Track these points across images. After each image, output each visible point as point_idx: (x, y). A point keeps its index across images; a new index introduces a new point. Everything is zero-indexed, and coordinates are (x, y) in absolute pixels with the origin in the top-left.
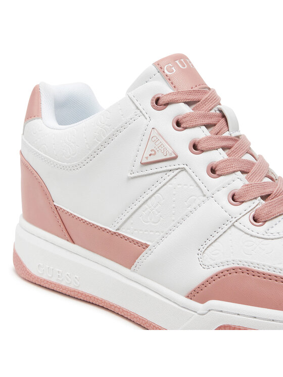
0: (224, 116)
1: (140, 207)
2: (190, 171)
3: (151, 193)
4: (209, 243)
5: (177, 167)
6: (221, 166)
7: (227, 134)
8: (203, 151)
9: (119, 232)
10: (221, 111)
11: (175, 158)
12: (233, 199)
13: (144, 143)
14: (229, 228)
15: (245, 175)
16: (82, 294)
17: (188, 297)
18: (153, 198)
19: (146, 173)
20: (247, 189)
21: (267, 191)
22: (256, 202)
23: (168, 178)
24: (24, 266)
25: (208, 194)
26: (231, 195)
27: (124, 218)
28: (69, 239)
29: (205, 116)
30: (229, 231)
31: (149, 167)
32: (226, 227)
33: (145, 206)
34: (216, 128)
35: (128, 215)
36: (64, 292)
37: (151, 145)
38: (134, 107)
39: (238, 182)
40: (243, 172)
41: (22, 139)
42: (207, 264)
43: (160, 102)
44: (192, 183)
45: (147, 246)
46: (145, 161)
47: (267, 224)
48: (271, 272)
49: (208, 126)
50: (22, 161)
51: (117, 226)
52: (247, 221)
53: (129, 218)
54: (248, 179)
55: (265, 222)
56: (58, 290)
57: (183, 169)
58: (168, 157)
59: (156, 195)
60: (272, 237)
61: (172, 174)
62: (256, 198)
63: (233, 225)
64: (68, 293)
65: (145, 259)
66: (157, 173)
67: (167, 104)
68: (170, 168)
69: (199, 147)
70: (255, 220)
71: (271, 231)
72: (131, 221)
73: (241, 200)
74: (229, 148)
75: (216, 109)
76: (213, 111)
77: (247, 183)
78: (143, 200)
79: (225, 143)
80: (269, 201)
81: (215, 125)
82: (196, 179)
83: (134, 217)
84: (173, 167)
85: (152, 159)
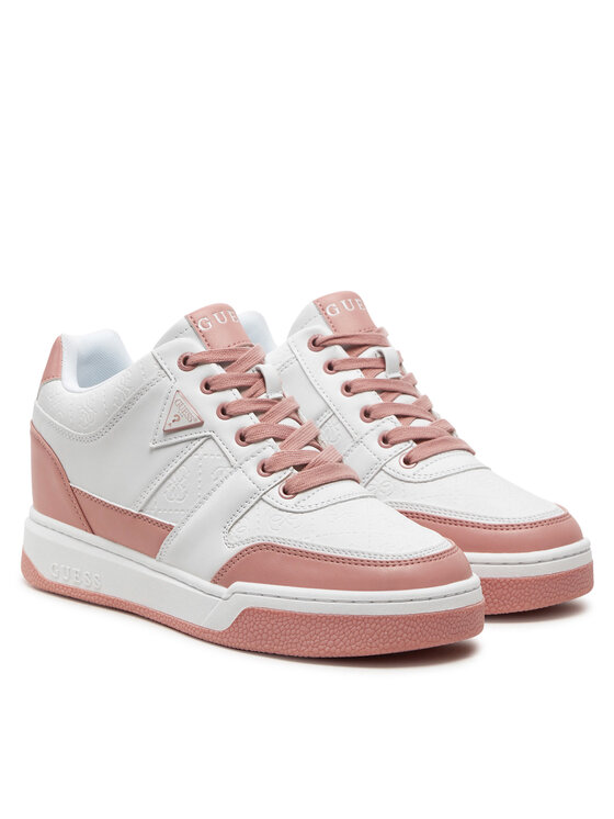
0: (262, 377)
1: (164, 482)
2: (217, 439)
3: (176, 465)
4: (235, 520)
5: (203, 434)
6: (251, 432)
7: (263, 397)
8: (231, 416)
9: (143, 514)
10: (259, 371)
11: (200, 424)
12: (263, 470)
13: (167, 407)
14: (257, 502)
15: (279, 443)
16: (103, 597)
17: (212, 581)
18: (178, 471)
19: (170, 442)
20: (277, 458)
21: (303, 460)
22: (288, 472)
23: (194, 447)
24: (35, 570)
25: (236, 464)
27: (147, 497)
28: (88, 528)
29: (238, 378)
30: (257, 506)
31: (171, 436)
32: (253, 501)
33: (170, 481)
34: (251, 391)
35: (151, 492)
36: (83, 597)
37: (175, 410)
38: (157, 367)
39: (269, 449)
40: (276, 440)
41: (35, 407)
42: (232, 542)
43: (189, 362)
44: (219, 452)
45: (171, 527)
46: (167, 428)
47: (298, 496)
48: (297, 547)
49: (241, 389)
50: (32, 433)
51: (140, 506)
52: (276, 493)
53: (152, 496)
54: (281, 447)
55: (297, 494)
56: (75, 596)
57: (209, 437)
58: (193, 422)
60: (301, 510)
61: (198, 443)
62: (288, 468)
63: (261, 499)
64: (88, 598)
65: (170, 544)
66: (181, 442)
67: (195, 365)
68: (195, 436)
69: (227, 412)
70: (285, 492)
71: (302, 503)
72: (155, 499)
73: (270, 470)
74: (263, 412)
75: (254, 369)
76: (250, 372)
77: (279, 451)
78: (167, 474)
79: (258, 407)
80: (305, 471)
81: (249, 387)
82: (223, 447)
83: (158, 494)
84: (198, 435)
85: (175, 426)
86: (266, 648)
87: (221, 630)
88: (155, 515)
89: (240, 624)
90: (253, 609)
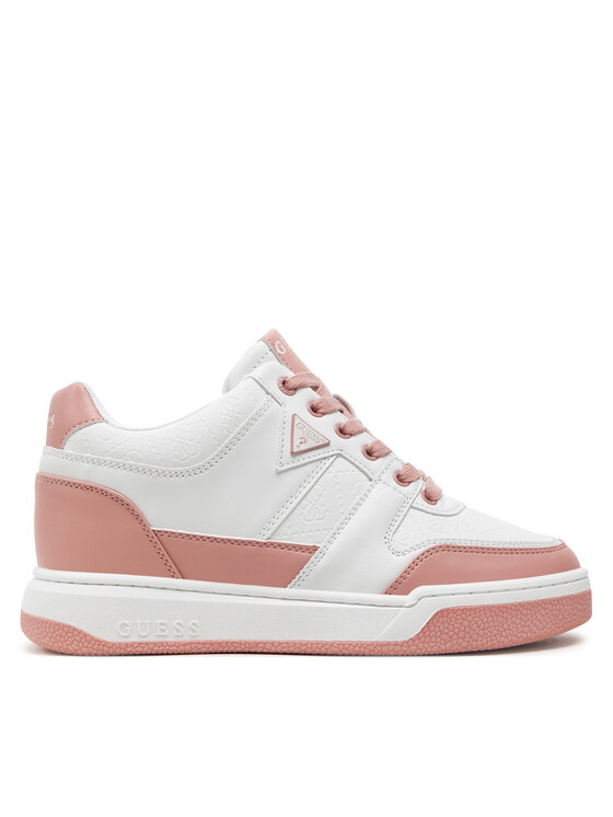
1: (298, 504)
2: (347, 456)
4: (393, 529)
5: (331, 453)
8: (351, 435)
9: (271, 541)
11: (327, 445)
12: (400, 480)
13: (286, 431)
14: (409, 510)
17: (386, 593)
18: (313, 491)
19: (299, 463)
23: (325, 467)
25: (374, 477)
26: (395, 476)
27: (277, 522)
28: (176, 573)
30: (410, 514)
31: (300, 457)
32: (405, 510)
33: (305, 502)
35: (282, 518)
42: (400, 551)
43: (288, 386)
44: (354, 467)
45: (315, 549)
46: (295, 450)
51: (268, 534)
52: (422, 500)
57: (339, 455)
58: (320, 443)
59: (316, 487)
61: (328, 462)
63: (411, 507)
65: (315, 565)
66: (311, 462)
67: (296, 389)
68: (323, 456)
69: (348, 430)
72: (287, 523)
73: (408, 480)
83: (291, 517)
84: (327, 455)
85: (303, 447)
86: (464, 646)
87: (407, 639)
88: (291, 539)
89: (432, 628)
90: (447, 610)
